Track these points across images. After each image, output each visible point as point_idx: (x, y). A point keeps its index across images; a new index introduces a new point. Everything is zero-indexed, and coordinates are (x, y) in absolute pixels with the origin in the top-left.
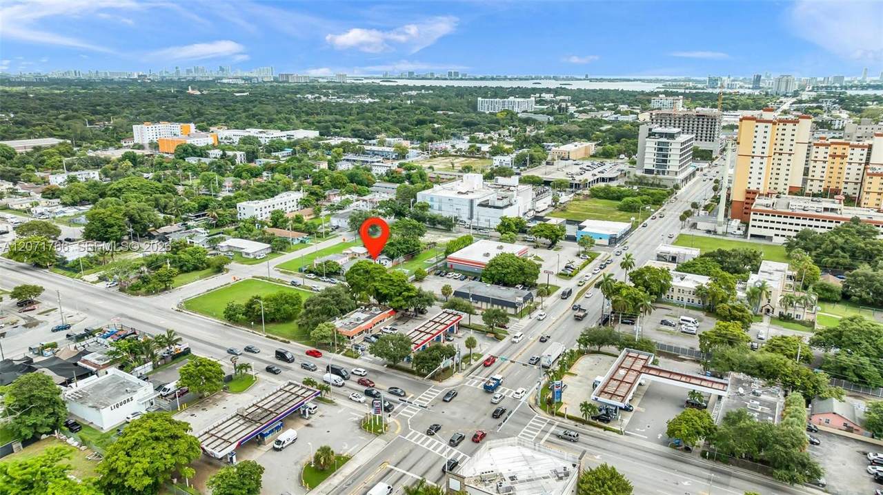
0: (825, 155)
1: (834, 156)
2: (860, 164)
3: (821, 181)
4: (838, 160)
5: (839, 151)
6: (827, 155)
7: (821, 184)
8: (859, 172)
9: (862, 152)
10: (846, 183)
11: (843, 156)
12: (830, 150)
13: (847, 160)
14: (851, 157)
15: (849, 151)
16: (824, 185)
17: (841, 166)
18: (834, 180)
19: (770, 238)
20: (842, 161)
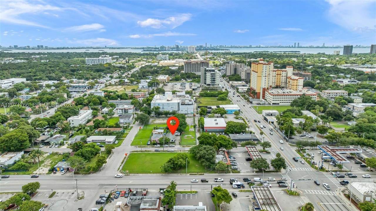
0: (275, 74)
1: (278, 75)
2: (285, 77)
3: (275, 83)
4: (279, 76)
5: (279, 73)
6: (276, 74)
7: (275, 84)
8: (285, 79)
9: (285, 73)
10: (282, 83)
11: (280, 75)
12: (277, 73)
13: (281, 75)
14: (282, 74)
15: (282, 73)
16: (276, 84)
17: (280, 78)
18: (278, 82)
19: (278, 104)
20: (280, 76)
